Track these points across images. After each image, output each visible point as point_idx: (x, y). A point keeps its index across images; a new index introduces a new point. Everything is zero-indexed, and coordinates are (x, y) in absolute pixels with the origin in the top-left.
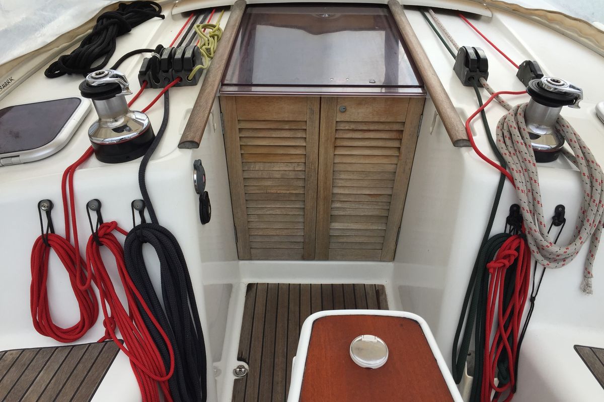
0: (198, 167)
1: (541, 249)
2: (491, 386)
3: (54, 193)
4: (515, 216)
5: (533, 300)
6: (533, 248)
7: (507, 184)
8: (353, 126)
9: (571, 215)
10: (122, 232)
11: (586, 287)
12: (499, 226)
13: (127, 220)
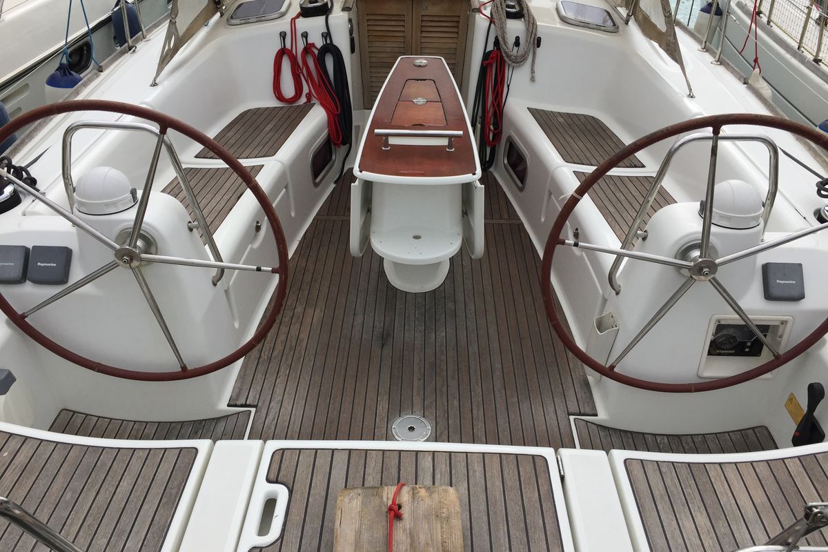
0: (350, 21)
1: (508, 56)
2: (490, 129)
3: (287, 29)
4: (497, 43)
5: (508, 86)
6: (504, 55)
7: (492, 25)
8: (431, 19)
9: (522, 41)
10: (316, 48)
11: (533, 79)
12: (490, 47)
13: (319, 43)
